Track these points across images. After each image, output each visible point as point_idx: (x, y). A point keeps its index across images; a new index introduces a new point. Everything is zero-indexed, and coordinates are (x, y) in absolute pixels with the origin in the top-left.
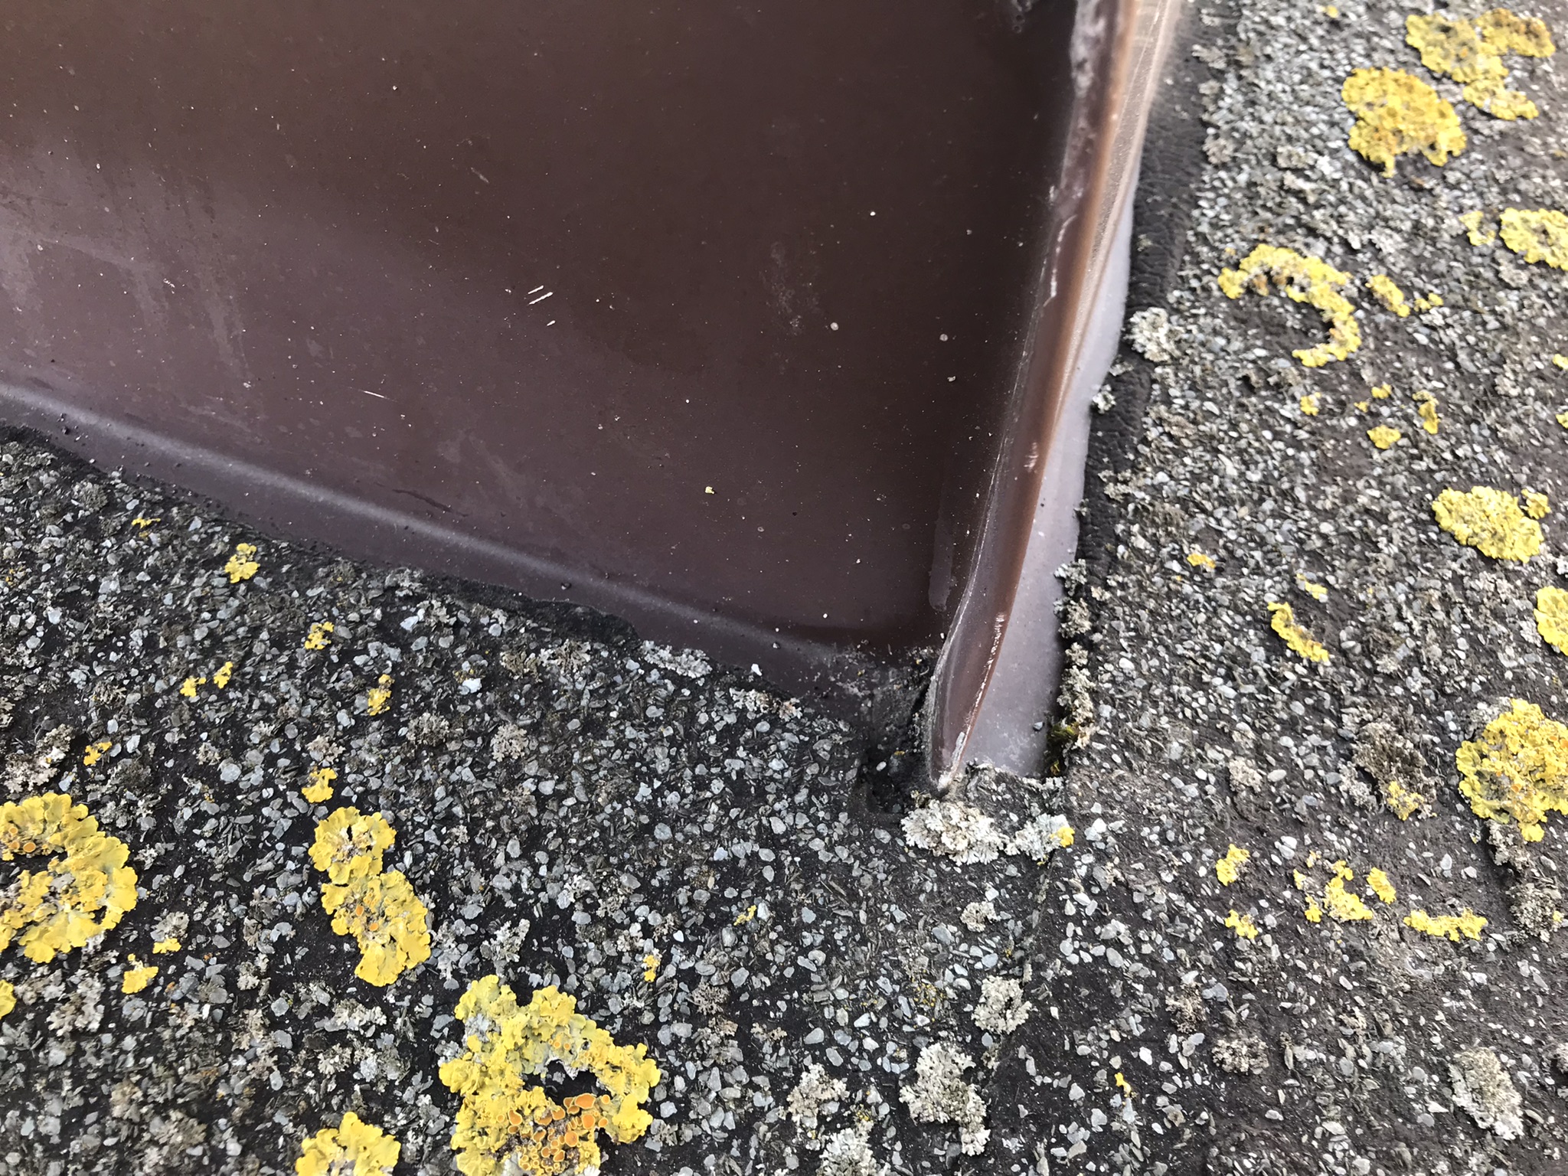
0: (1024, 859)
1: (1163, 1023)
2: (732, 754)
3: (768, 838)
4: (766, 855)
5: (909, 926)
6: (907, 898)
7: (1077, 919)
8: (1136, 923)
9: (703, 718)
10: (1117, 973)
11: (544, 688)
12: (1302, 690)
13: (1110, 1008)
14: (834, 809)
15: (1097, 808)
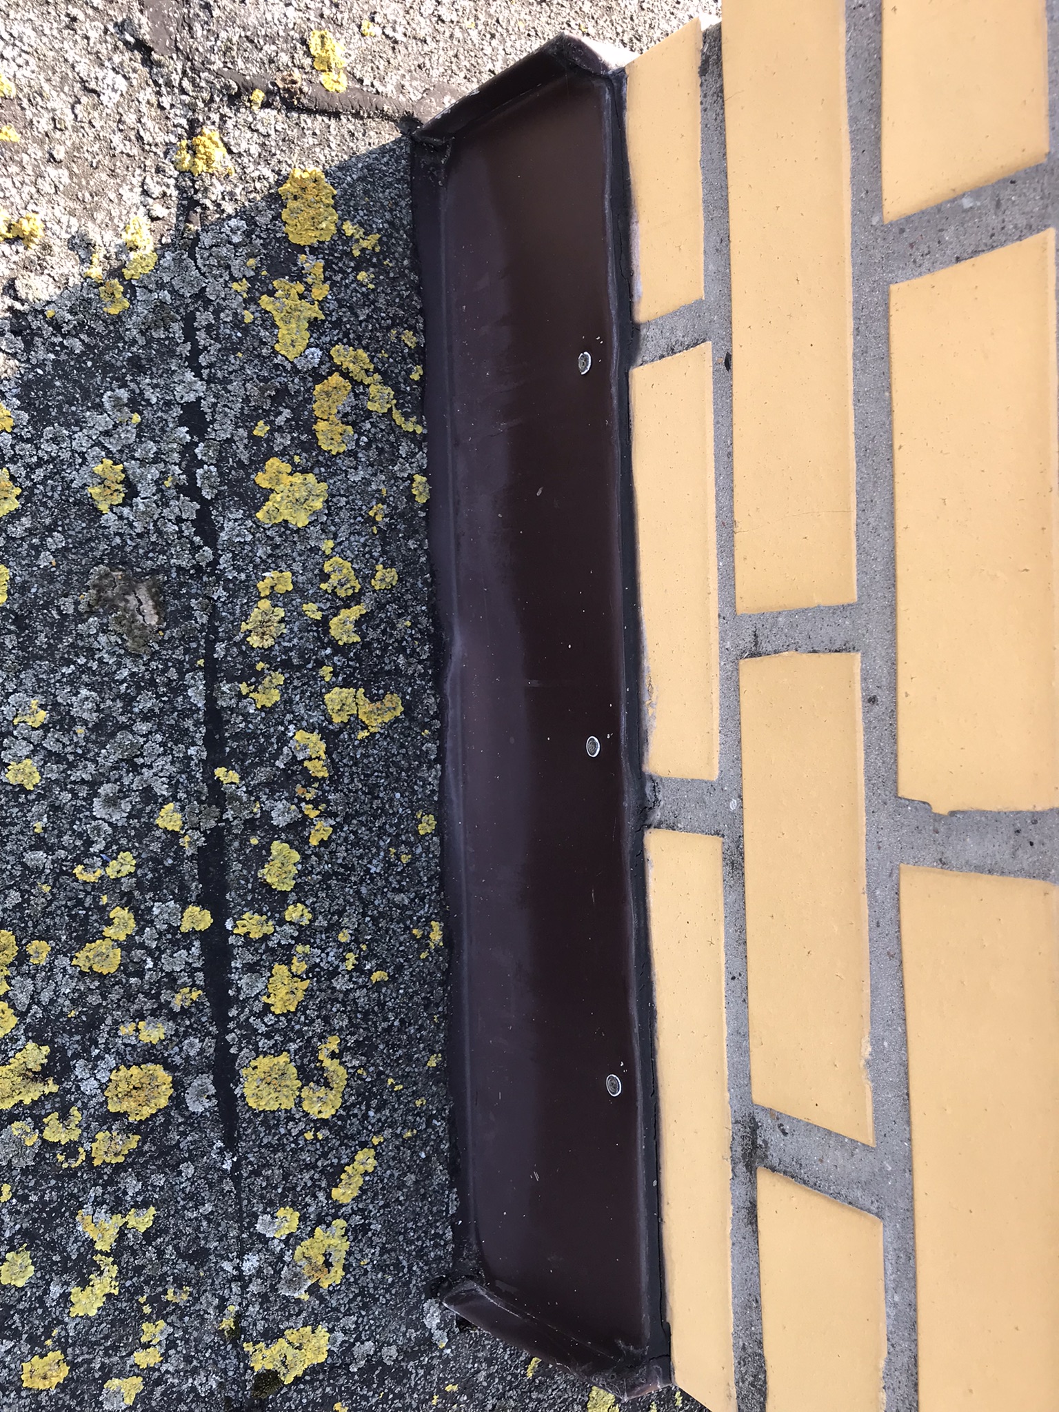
0: (431, 1335)
1: (401, 1396)
2: (430, 1240)
3: (410, 1268)
4: (406, 1270)
5: (401, 1318)
6: (408, 1313)
7: (420, 1361)
8: (425, 1376)
9: (438, 1224)
10: (409, 1379)
11: (430, 1174)
12: (515, 1376)
13: (399, 1383)
14: (426, 1278)
15: (453, 1347)
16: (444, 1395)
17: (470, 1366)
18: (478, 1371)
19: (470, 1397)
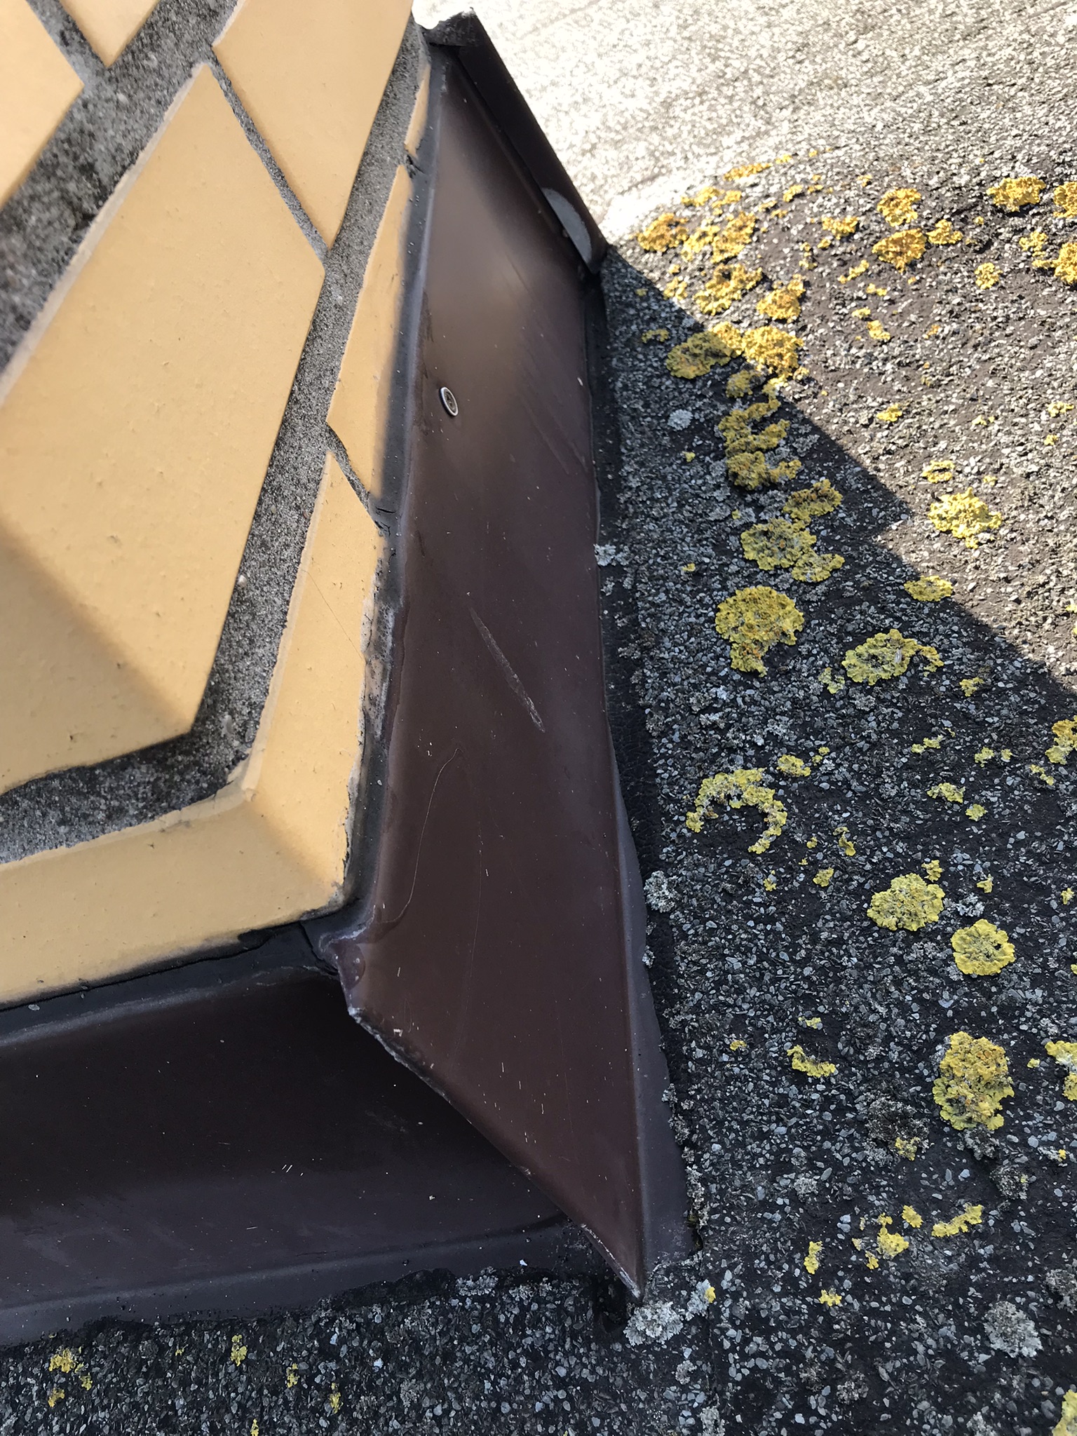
0: (698, 1317)
1: (802, 1392)
2: (525, 1336)
3: (560, 1383)
4: (561, 1394)
5: (650, 1400)
6: (643, 1382)
7: (733, 1350)
8: (767, 1333)
9: (502, 1318)
10: (766, 1372)
11: (414, 1342)
13: (769, 1399)
14: (587, 1343)
15: (724, 1264)
16: (825, 1277)
17: (778, 1216)
18: (792, 1194)
19: (847, 1207)
